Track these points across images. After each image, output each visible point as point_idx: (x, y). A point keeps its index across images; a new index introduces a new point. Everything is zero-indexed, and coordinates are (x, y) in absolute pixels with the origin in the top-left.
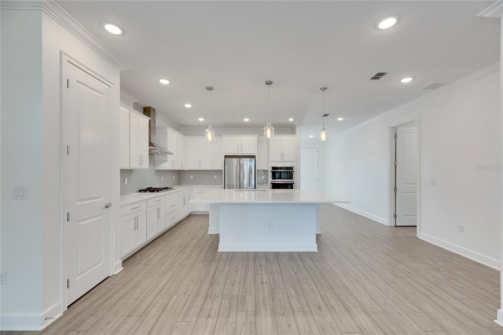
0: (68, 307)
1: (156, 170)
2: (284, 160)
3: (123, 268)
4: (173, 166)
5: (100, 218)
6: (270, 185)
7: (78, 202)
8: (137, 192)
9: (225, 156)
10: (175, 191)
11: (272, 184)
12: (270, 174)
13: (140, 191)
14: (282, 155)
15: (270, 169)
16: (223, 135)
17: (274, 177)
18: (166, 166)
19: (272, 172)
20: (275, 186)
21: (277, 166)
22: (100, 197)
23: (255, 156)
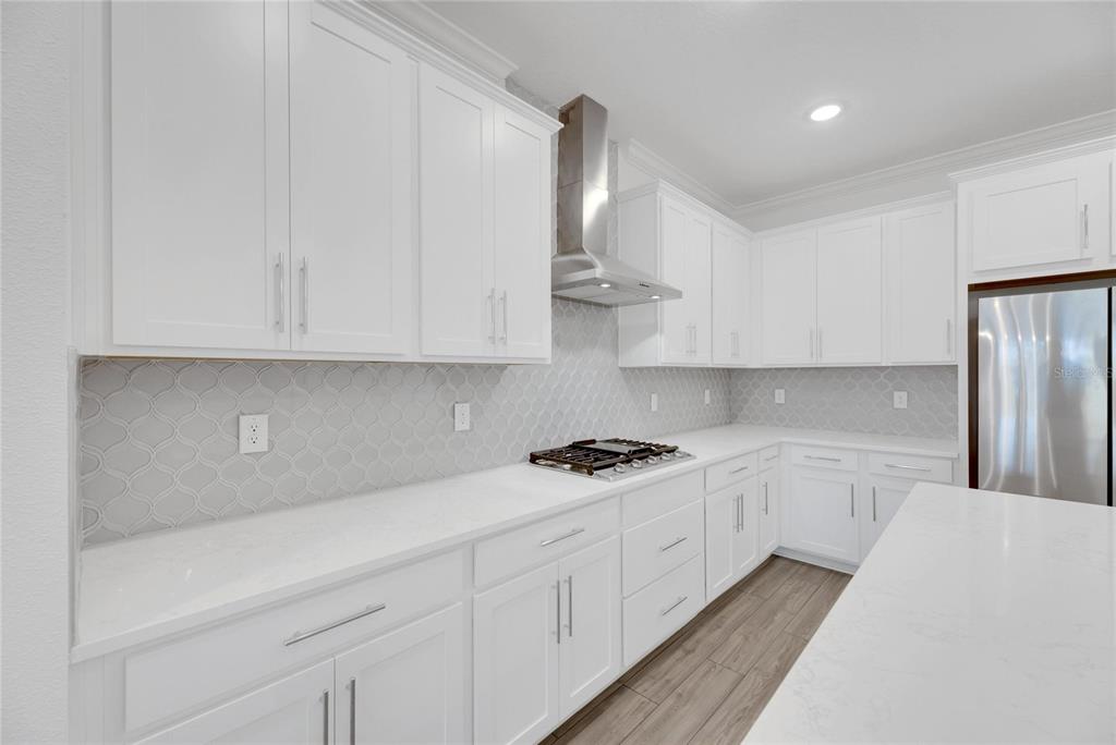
1: (624, 370)
4: (693, 352)
8: (521, 462)
9: (974, 288)
13: (534, 459)
18: (660, 350)
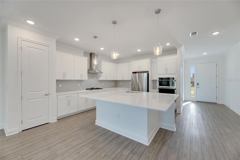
0: (22, 131)
1: (99, 80)
2: (168, 73)
3: (57, 121)
5: (43, 99)
6: (158, 90)
7: (29, 92)
10: (103, 90)
11: (159, 89)
12: (158, 83)
13: (87, 89)
14: (166, 69)
15: (158, 79)
16: (131, 61)
17: (160, 84)
19: (159, 81)
20: (161, 91)
21: (162, 77)
22: (43, 91)
23: (149, 71)
